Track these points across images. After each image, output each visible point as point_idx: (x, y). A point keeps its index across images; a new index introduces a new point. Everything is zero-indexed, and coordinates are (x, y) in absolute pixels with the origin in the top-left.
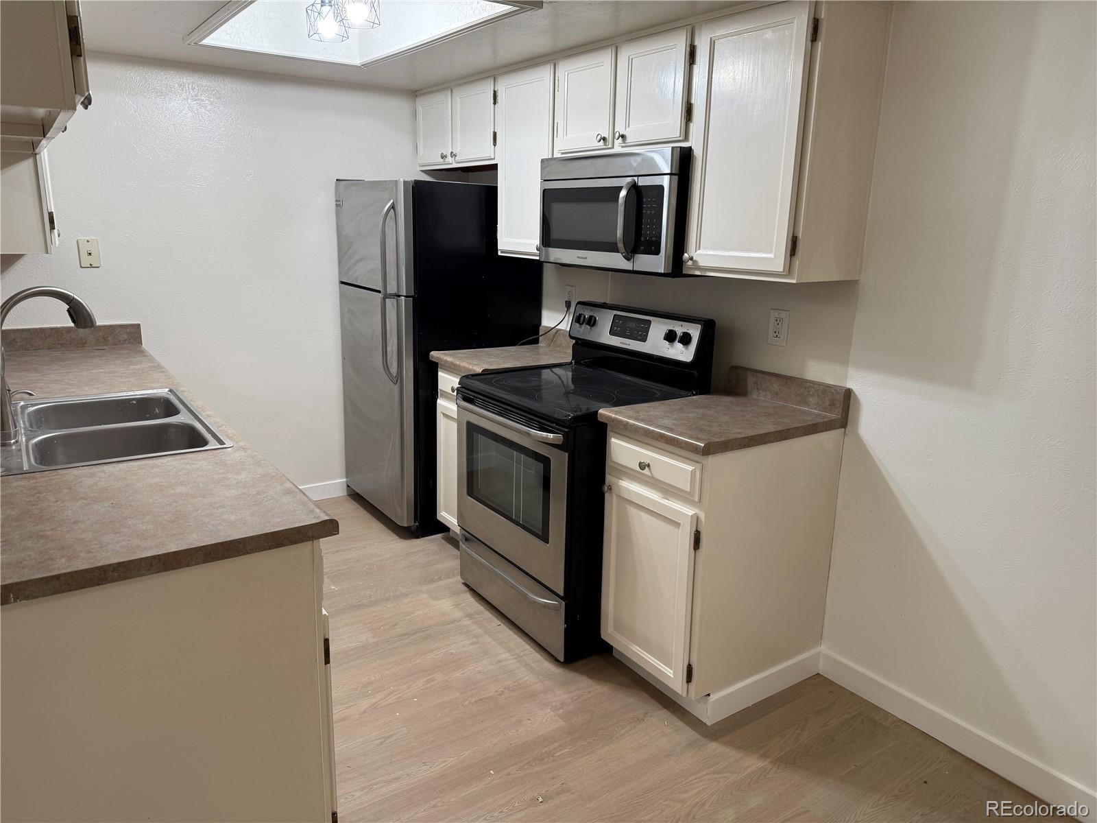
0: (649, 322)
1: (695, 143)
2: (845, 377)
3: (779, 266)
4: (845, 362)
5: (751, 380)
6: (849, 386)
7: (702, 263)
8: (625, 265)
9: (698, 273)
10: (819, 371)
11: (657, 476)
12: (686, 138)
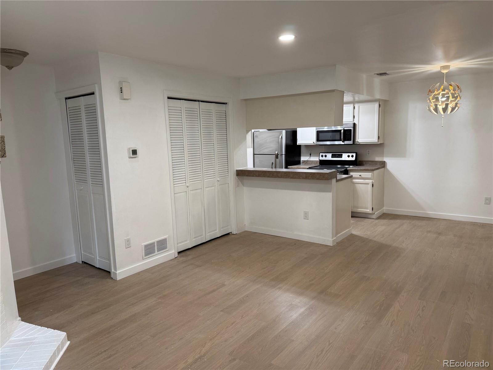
0: (342, 154)
1: (356, 122)
2: (383, 159)
3: (377, 141)
4: (383, 157)
5: (364, 163)
6: (384, 160)
7: (360, 142)
8: (343, 143)
9: (358, 143)
10: (378, 159)
11: (363, 177)
12: (354, 121)
